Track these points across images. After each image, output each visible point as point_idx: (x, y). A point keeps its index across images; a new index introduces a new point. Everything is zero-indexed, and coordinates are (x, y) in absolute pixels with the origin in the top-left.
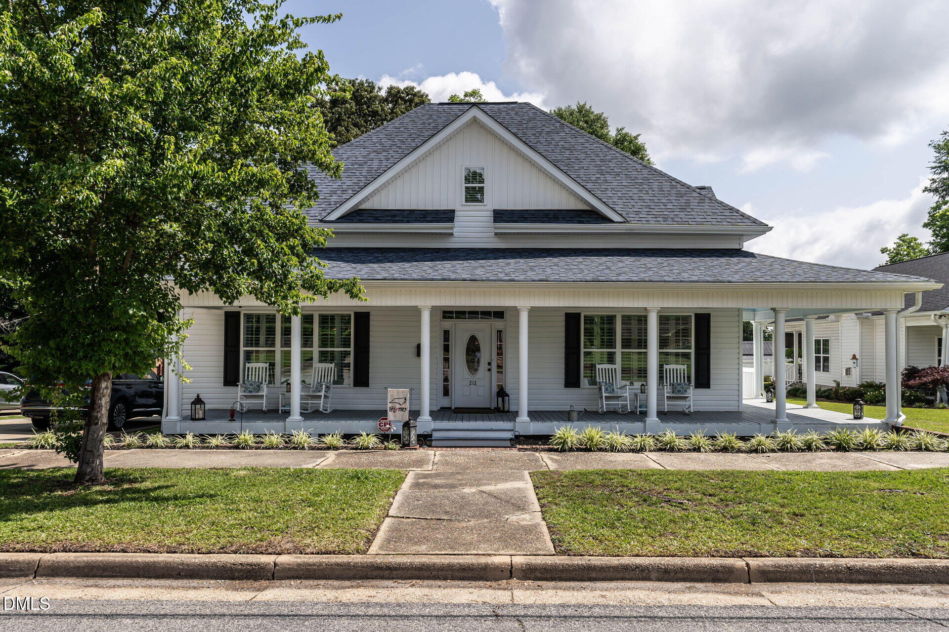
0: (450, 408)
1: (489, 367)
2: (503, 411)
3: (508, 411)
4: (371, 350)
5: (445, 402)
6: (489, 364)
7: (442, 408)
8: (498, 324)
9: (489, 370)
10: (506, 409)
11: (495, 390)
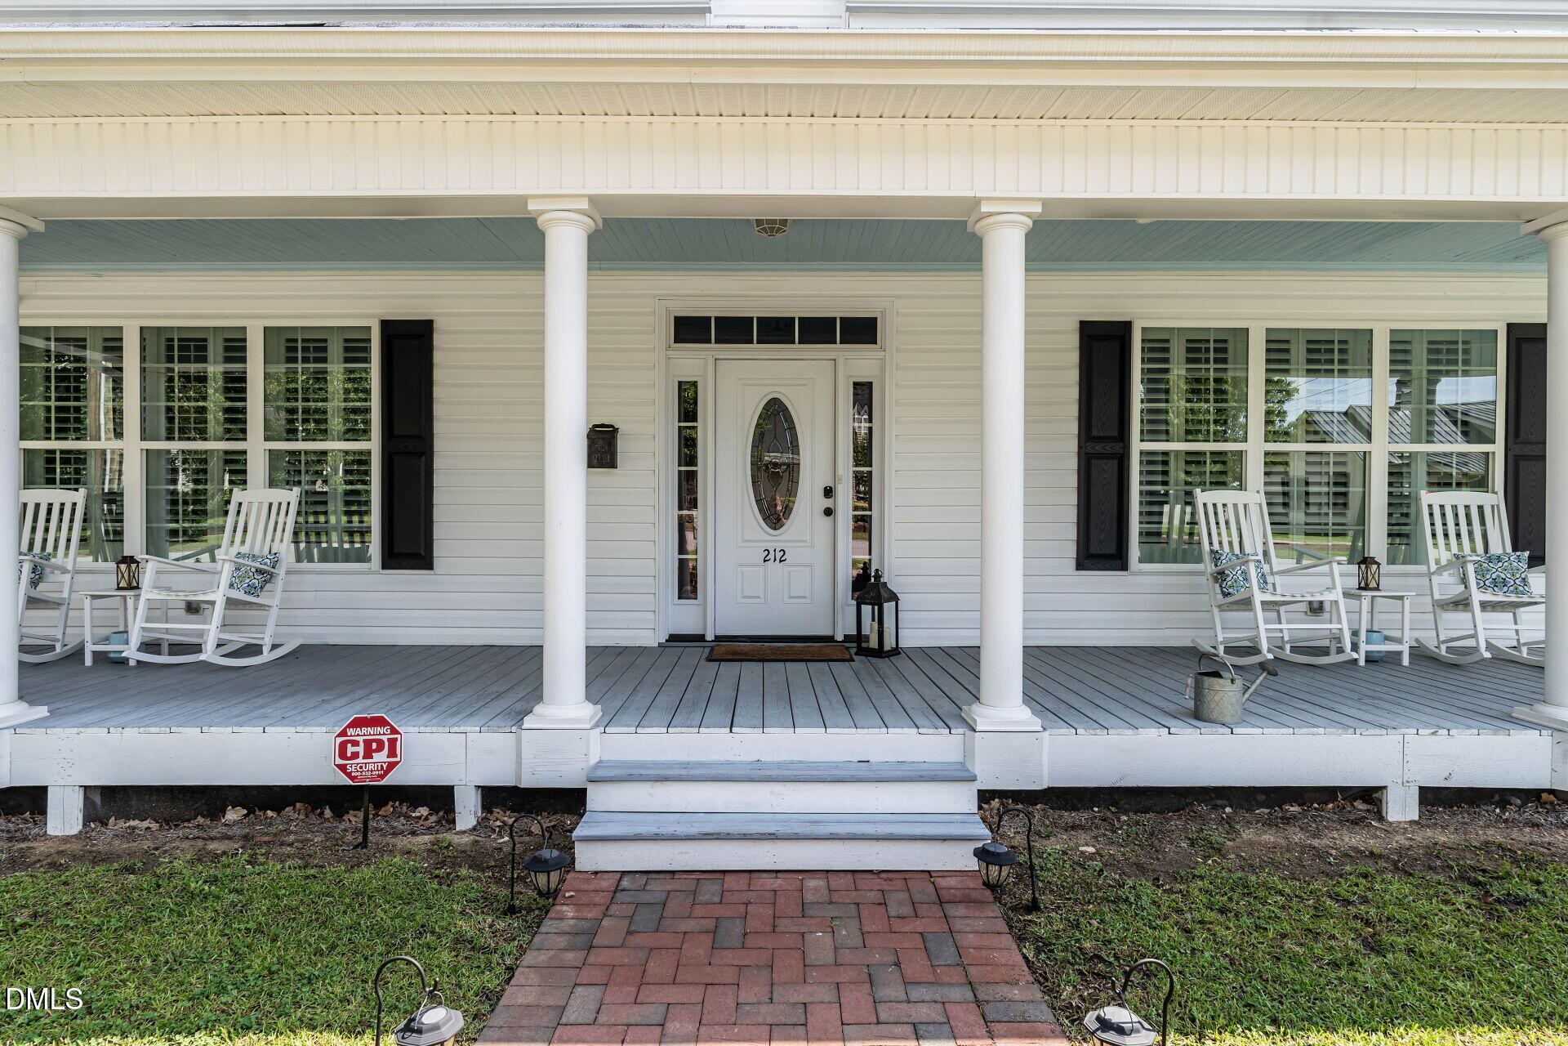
0: (701, 638)
1: (828, 503)
2: (879, 653)
3: (896, 651)
4: (439, 445)
5: (685, 618)
6: (828, 492)
7: (674, 638)
8: (857, 361)
9: (828, 512)
10: (889, 643)
11: (846, 574)
